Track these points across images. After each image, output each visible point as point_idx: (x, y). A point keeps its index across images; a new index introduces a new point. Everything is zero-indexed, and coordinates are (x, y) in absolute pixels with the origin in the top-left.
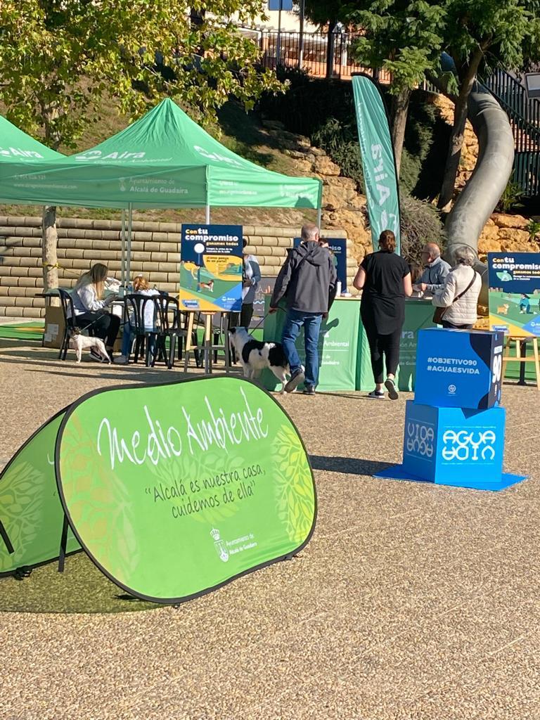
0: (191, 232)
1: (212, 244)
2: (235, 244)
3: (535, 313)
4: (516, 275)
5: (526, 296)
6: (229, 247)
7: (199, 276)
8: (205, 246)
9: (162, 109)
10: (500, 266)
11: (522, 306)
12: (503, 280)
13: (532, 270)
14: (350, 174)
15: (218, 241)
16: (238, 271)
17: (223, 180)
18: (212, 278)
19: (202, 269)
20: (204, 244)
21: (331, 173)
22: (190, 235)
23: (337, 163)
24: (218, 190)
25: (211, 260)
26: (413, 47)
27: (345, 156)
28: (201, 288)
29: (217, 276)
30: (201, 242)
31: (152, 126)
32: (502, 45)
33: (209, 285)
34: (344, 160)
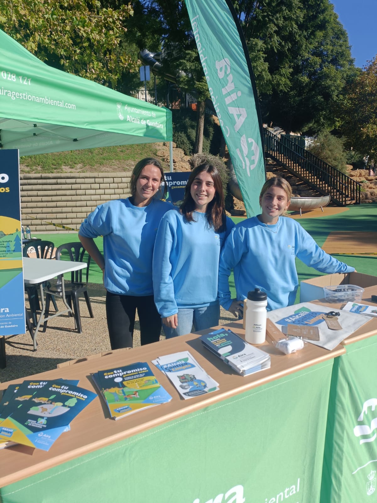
34: (178, 140)
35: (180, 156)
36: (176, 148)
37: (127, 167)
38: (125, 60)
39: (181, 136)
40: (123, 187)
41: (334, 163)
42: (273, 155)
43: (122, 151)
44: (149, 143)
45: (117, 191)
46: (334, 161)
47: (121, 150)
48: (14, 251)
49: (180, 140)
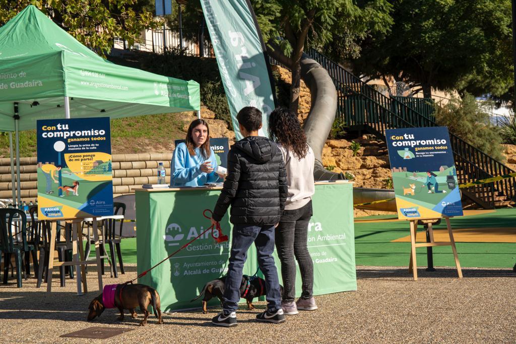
0: (49, 128)
1: (75, 140)
2: (102, 139)
3: (444, 192)
4: (419, 151)
5: (432, 174)
6: (95, 142)
7: (60, 179)
8: (67, 144)
9: (24, 15)
10: (400, 144)
11: (429, 185)
12: (405, 158)
13: (434, 146)
14: (222, 117)
15: (81, 137)
16: (107, 169)
17: (85, 70)
18: (76, 179)
19: (64, 170)
20: (65, 141)
21: (208, 117)
22: (48, 131)
23: (212, 110)
24: (80, 80)
25: (74, 159)
26: (260, 15)
27: (218, 105)
28: (64, 192)
29: (81, 177)
30: (61, 139)
31: (13, 30)
32: (322, 17)
33: (73, 187)
34: (217, 108)
35: (220, 132)
36: (215, 119)
37: (139, 147)
38: (146, 17)
39: (222, 101)
40: (133, 175)
41: (479, 141)
42: (377, 129)
43: (129, 125)
44: (171, 113)
45: (125, 180)
46: (477, 138)
47: (127, 123)
48: (108, 171)
49: (221, 108)
